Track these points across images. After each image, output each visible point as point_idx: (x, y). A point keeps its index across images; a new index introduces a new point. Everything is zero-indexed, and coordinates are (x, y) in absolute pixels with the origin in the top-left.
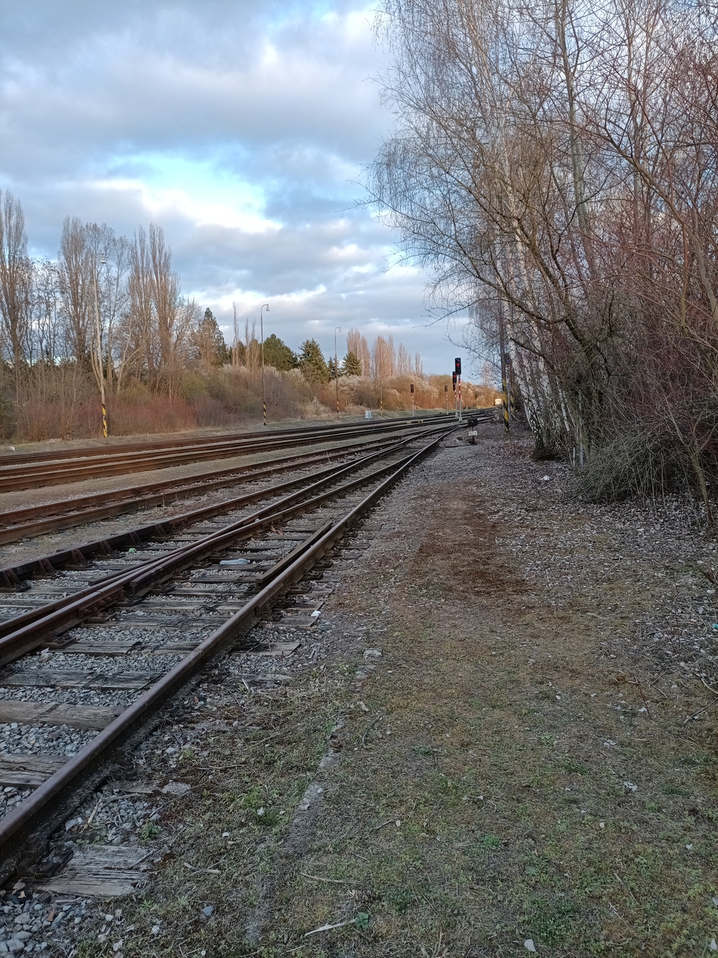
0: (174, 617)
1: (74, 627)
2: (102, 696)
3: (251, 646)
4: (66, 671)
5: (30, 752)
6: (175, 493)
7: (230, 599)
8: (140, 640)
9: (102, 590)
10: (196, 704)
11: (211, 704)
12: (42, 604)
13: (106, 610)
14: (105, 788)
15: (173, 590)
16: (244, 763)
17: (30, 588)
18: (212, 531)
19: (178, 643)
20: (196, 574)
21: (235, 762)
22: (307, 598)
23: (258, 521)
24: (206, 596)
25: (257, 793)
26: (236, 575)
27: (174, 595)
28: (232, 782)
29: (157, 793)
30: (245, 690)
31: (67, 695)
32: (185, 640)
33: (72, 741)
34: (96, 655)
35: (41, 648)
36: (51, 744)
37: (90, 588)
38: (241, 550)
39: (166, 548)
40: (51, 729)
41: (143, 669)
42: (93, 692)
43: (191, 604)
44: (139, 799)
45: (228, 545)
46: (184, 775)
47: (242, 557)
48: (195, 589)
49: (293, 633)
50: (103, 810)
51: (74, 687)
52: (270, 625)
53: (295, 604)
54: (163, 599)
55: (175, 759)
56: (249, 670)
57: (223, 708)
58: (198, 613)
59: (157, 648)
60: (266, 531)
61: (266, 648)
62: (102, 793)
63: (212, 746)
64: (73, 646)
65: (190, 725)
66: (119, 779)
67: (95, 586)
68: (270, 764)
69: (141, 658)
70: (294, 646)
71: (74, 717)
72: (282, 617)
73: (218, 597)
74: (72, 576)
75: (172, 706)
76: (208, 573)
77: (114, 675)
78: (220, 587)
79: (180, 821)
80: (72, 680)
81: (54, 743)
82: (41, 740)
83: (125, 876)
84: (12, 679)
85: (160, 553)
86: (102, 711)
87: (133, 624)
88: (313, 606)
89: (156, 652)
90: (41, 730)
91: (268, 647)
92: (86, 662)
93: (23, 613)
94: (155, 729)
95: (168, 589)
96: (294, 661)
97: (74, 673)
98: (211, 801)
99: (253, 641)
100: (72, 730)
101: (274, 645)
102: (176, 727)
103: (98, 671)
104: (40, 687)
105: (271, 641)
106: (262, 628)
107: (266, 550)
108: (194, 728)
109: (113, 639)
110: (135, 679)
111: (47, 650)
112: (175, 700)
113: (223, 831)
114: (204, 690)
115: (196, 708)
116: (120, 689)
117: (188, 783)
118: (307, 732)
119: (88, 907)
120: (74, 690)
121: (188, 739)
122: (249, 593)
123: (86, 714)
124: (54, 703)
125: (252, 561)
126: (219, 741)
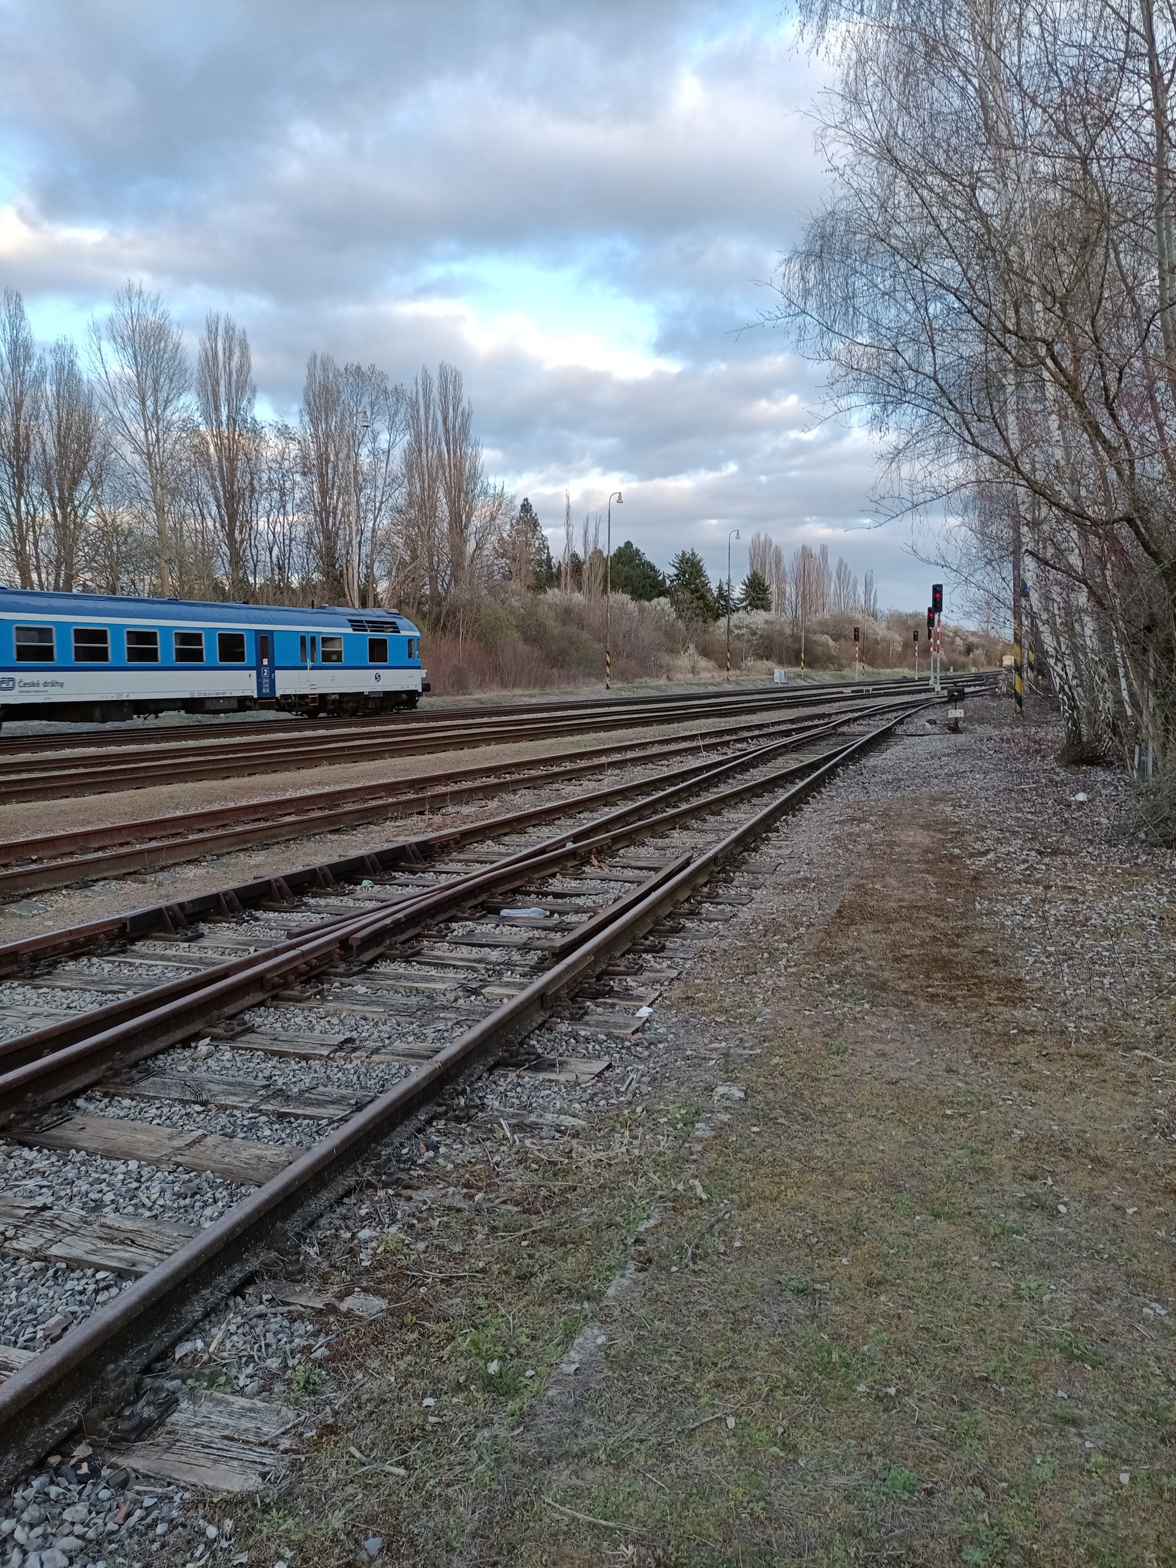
0: (413, 1000)
1: (254, 1006)
2: (277, 1126)
3: (527, 1060)
4: (231, 1079)
5: (148, 1214)
6: (445, 794)
7: (507, 977)
8: (355, 1034)
9: (304, 948)
10: (420, 1156)
11: (446, 1157)
12: (214, 964)
13: (307, 982)
14: (250, 1290)
15: (418, 953)
16: (483, 1271)
17: (202, 936)
18: (495, 858)
19: (412, 1046)
20: (459, 929)
21: (467, 1267)
22: (634, 984)
23: (570, 846)
24: (468, 968)
25: (493, 1331)
26: (522, 935)
27: (419, 963)
28: (456, 1305)
29: (331, 1309)
30: (505, 1138)
31: (223, 1119)
32: (424, 1041)
33: (215, 1201)
34: (282, 1055)
35: (197, 1037)
36: (182, 1203)
37: (289, 942)
38: (537, 894)
39: (420, 882)
40: (187, 1177)
41: (349, 1085)
42: (263, 1119)
43: (442, 979)
44: (301, 1317)
45: (517, 884)
46: (380, 1282)
47: (537, 905)
48: (453, 955)
49: (600, 1044)
50: (240, 1331)
51: (236, 1107)
52: (564, 1027)
53: (611, 992)
54: (399, 968)
55: (370, 1252)
56: (517, 1102)
57: (464, 1166)
58: (451, 996)
59: (376, 1051)
60: (582, 865)
61: (551, 1066)
62: (244, 1298)
63: (435, 1233)
64: (247, 1037)
65: (405, 1192)
66: (274, 1277)
67: (295, 940)
68: (525, 1278)
69: (349, 1066)
70: (598, 1066)
71: (227, 1159)
72: (586, 1013)
73: (488, 970)
74: (268, 920)
75: (379, 1156)
76: (480, 929)
77: (302, 1092)
78: (495, 955)
79: (360, 1366)
80: (235, 1095)
81: (188, 1201)
82: (168, 1195)
83: (252, 1456)
84: (146, 1087)
85: (410, 891)
86: (271, 1153)
87: (347, 1006)
88: (640, 998)
89: (375, 1058)
90: (171, 1178)
91: (554, 1065)
92: (263, 1065)
93: (185, 976)
94: (348, 1194)
95: (410, 951)
96: (595, 1094)
97: (240, 1084)
98: (416, 1335)
99: (531, 1051)
100: (219, 1181)
101: (566, 1062)
102: (381, 1193)
103: (280, 1081)
104: (184, 1103)
105: (561, 1055)
106: (550, 1030)
107: (579, 895)
108: (410, 1199)
109: (312, 1029)
110: (332, 1102)
111: (207, 1040)
112: (386, 1145)
113: (424, 1396)
114: (438, 1131)
115: (420, 1162)
116: (305, 1117)
117: (384, 1296)
118: (596, 1226)
119: (184, 1506)
120: (236, 1112)
121: (399, 1216)
122: (539, 968)
123: (245, 1155)
124: (200, 1132)
125: (552, 913)
126: (447, 1225)
